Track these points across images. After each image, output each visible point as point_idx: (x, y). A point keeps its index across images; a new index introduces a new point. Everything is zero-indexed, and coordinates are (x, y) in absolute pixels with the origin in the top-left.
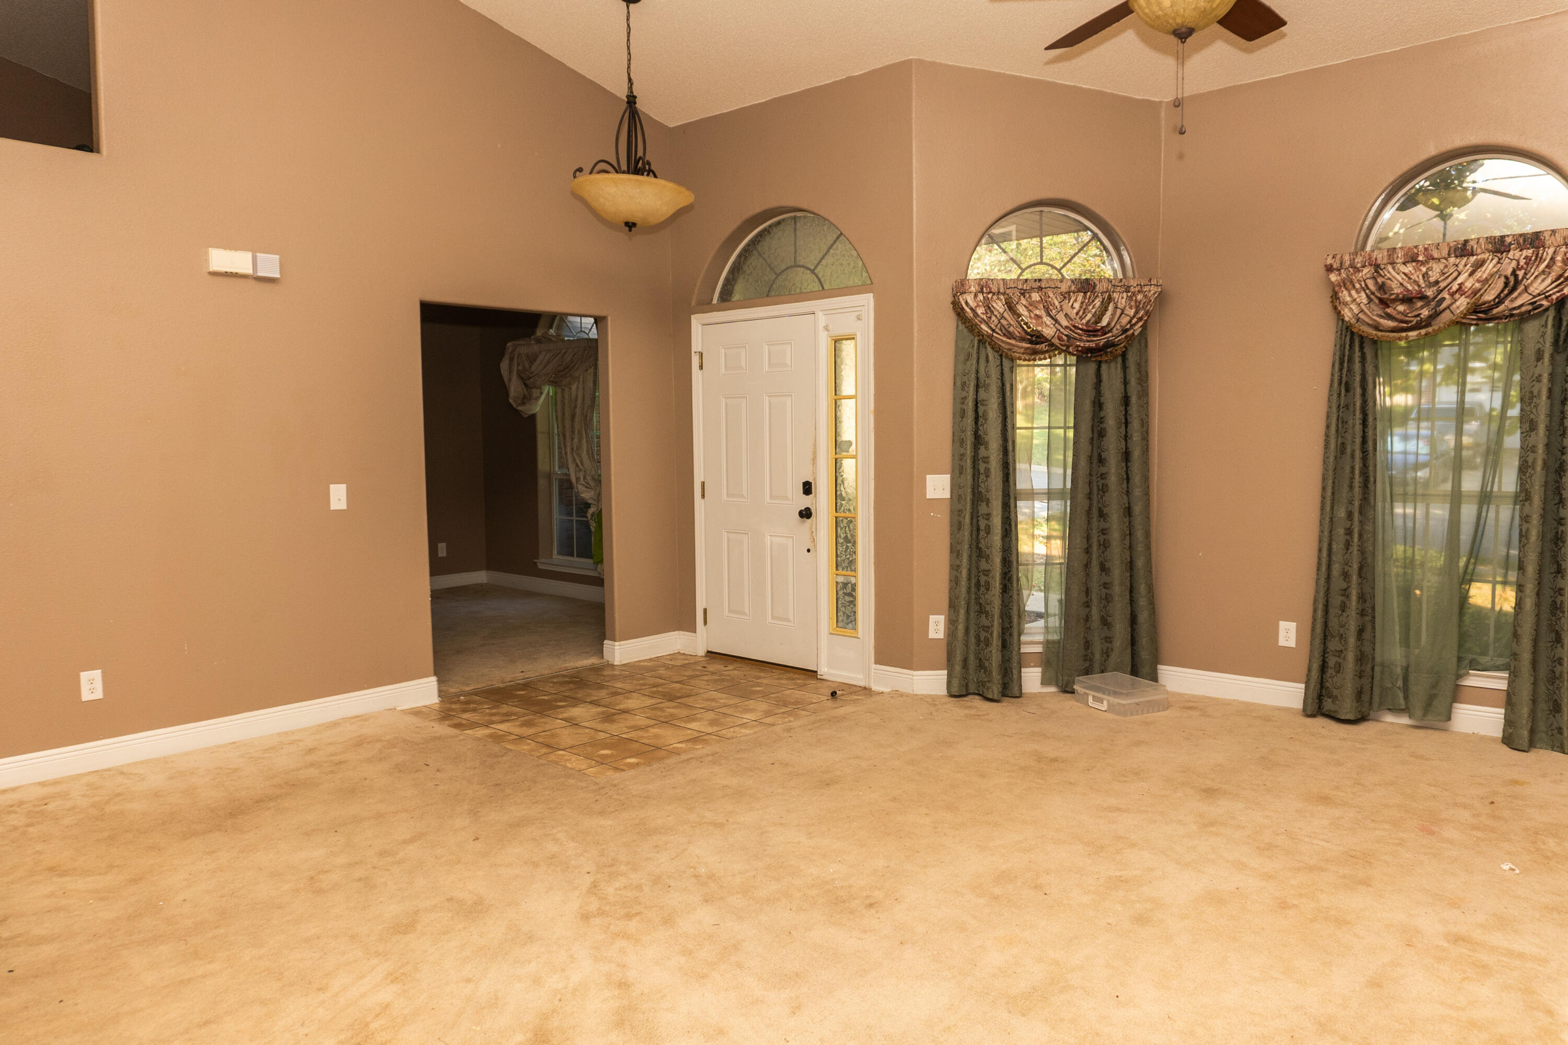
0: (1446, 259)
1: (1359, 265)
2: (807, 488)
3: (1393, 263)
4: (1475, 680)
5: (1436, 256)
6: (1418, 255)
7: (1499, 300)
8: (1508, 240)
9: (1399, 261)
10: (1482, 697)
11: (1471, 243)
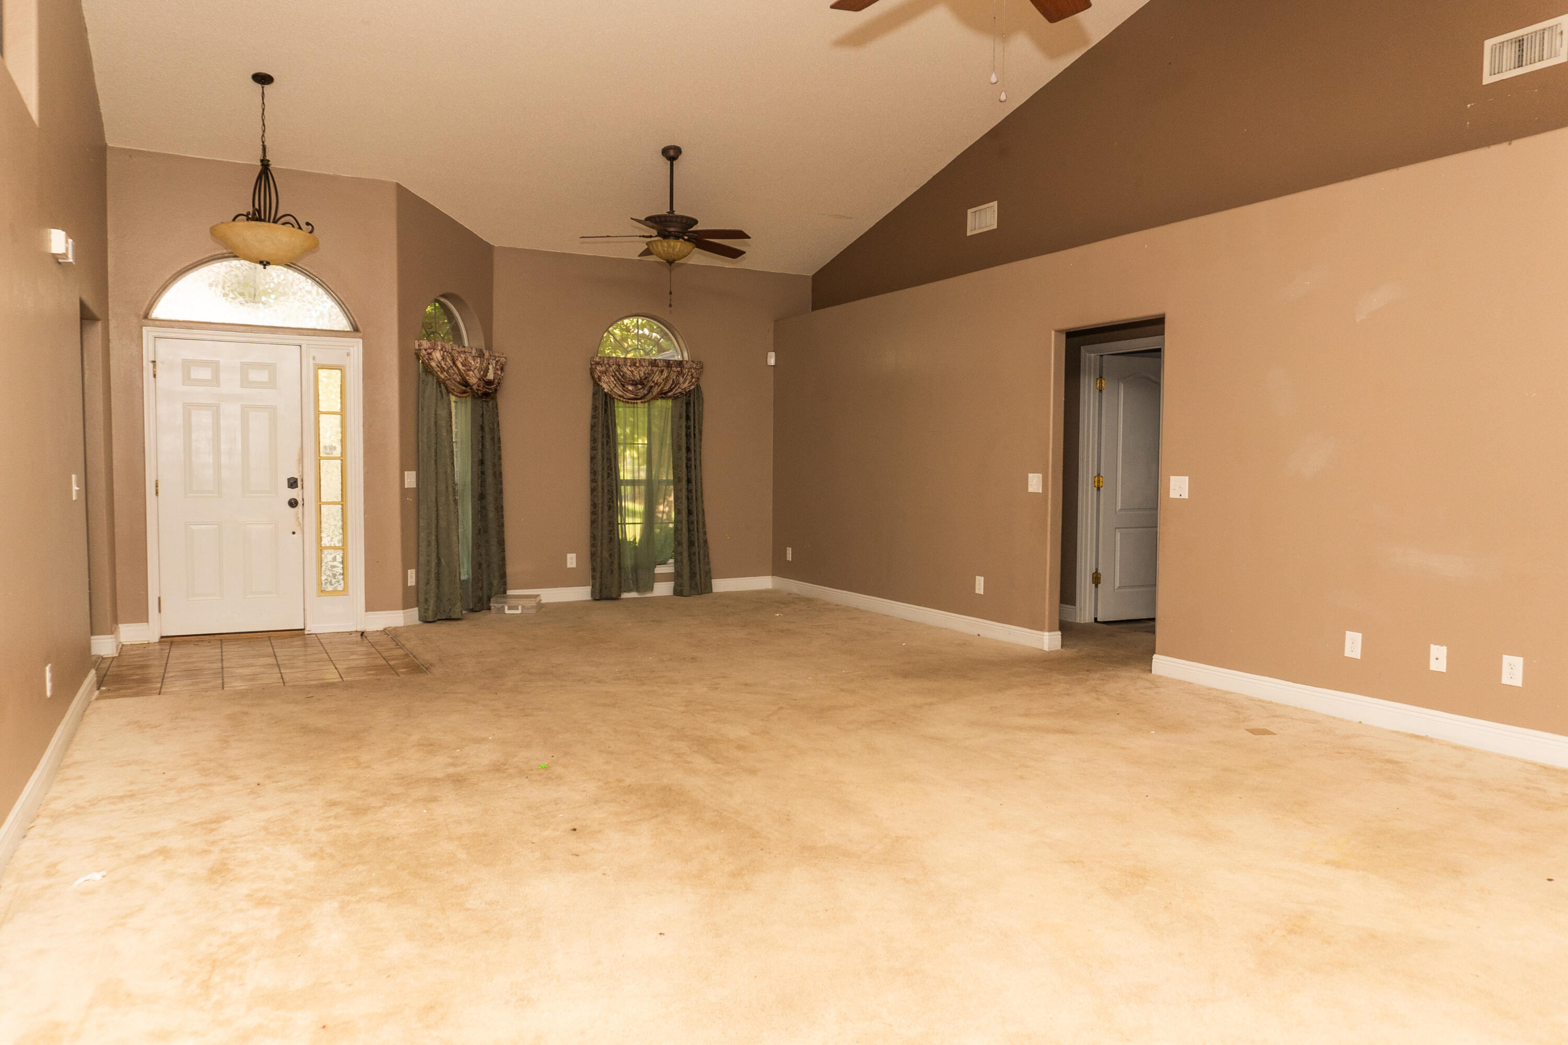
0: (647, 367)
1: (611, 364)
2: (293, 483)
3: (626, 365)
4: (659, 570)
5: (644, 365)
6: (636, 363)
7: (670, 390)
8: (671, 362)
9: (629, 364)
10: (665, 578)
11: (658, 361)
